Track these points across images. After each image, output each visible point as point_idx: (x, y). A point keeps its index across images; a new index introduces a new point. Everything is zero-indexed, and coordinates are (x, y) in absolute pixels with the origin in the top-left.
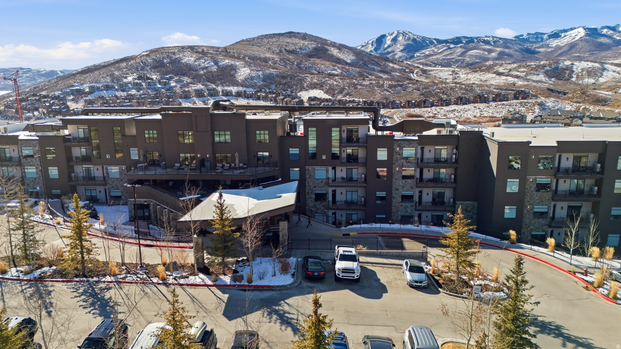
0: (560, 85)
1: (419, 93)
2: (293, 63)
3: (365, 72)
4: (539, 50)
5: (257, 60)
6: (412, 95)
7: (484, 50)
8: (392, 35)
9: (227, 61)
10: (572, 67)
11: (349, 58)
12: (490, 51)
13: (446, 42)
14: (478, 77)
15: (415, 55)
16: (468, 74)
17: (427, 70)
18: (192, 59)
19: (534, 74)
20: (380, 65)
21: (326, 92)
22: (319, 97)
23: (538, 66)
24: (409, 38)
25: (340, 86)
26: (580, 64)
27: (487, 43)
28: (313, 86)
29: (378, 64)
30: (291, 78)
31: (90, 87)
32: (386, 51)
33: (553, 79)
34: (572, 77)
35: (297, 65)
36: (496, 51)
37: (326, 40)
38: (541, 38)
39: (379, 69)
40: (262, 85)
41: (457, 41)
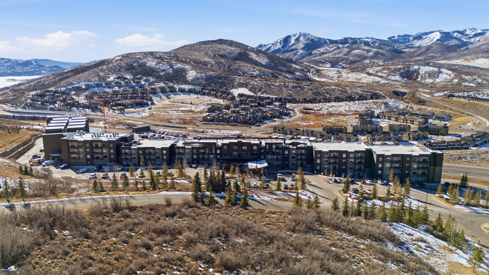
0: (409, 84)
1: (312, 92)
2: (225, 66)
3: (276, 73)
4: (404, 50)
5: (199, 64)
6: (307, 94)
7: (364, 50)
8: (295, 36)
9: (179, 65)
10: (419, 71)
11: (264, 60)
12: (368, 51)
13: (336, 42)
14: (355, 76)
15: (313, 52)
16: (348, 73)
17: (319, 70)
18: (154, 63)
19: (393, 75)
20: (286, 66)
21: (250, 90)
22: (245, 94)
23: (396, 69)
24: (308, 39)
25: (259, 86)
26: (424, 68)
27: (367, 44)
28: (241, 85)
29: (285, 66)
30: (225, 79)
31: (85, 85)
32: (291, 48)
33: (405, 79)
34: (418, 78)
35: (228, 68)
36: (373, 51)
37: (247, 46)
38: (408, 39)
39: (286, 69)
40: (205, 84)
41: (344, 41)
